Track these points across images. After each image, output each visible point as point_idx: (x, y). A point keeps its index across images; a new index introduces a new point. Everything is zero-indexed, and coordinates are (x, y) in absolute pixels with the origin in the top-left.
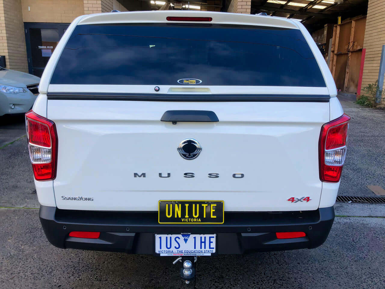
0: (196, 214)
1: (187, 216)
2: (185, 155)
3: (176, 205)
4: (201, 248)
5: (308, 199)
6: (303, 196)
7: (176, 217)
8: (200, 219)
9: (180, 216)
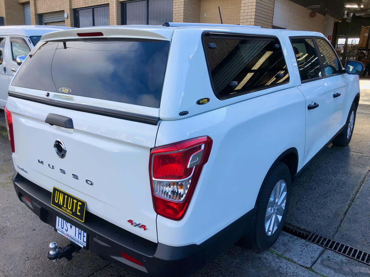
0: (70, 207)
1: (65, 206)
2: (58, 153)
3: (61, 194)
4: (79, 238)
5: (144, 227)
6: (140, 223)
7: (60, 204)
8: (71, 212)
9: (61, 204)
